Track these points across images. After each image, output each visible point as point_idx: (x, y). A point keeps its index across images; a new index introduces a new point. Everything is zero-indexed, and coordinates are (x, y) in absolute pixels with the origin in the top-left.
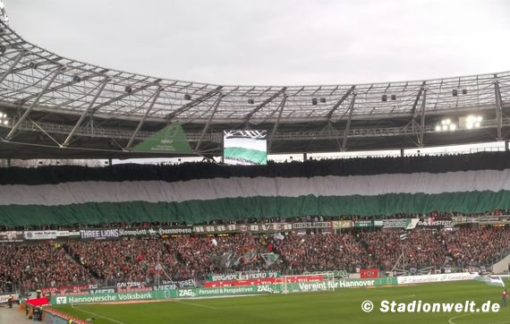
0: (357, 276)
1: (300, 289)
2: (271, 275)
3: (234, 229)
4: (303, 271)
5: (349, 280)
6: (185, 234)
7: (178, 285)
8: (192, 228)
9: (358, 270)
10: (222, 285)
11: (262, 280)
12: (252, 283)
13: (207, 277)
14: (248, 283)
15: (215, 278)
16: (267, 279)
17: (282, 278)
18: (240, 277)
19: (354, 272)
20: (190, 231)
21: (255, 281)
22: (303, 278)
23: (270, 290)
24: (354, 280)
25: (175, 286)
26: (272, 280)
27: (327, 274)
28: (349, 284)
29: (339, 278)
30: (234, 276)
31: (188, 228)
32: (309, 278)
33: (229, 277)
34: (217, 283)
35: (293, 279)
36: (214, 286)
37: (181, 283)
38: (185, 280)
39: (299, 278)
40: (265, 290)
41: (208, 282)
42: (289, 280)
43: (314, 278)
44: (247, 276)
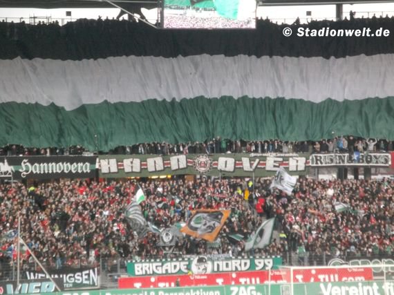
2: (260, 264)
3: (183, 165)
4: (329, 258)
7: (60, 283)
10: (155, 284)
11: (241, 274)
12: (220, 281)
13: (123, 267)
14: (210, 280)
15: (141, 267)
16: (250, 274)
17: (283, 270)
18: (194, 269)
20: (85, 168)
21: (226, 276)
22: (329, 272)
25: (53, 285)
26: (263, 275)
27: (383, 265)
30: (182, 266)
31: (84, 160)
32: (343, 273)
33: (171, 267)
34: (145, 280)
35: (307, 276)
36: (138, 285)
37: (66, 278)
38: (74, 271)
39: (319, 272)
41: (124, 276)
42: (300, 277)
43: (354, 274)
44: (209, 266)
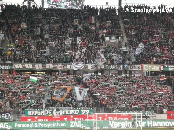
0: (164, 116)
1: (109, 126)
2: (83, 111)
4: (113, 110)
5: (156, 120)
6: (5, 70)
8: (11, 65)
9: (165, 111)
10: (37, 120)
11: (75, 116)
12: (66, 119)
14: (61, 118)
15: (31, 112)
16: (79, 116)
17: (93, 115)
18: (55, 113)
19: (161, 112)
20: (9, 67)
21: (68, 117)
22: (113, 116)
23: (82, 126)
24: (161, 120)
26: (84, 117)
27: (136, 113)
28: (155, 124)
29: (147, 117)
30: (49, 112)
31: (7, 65)
32: (119, 116)
33: (44, 112)
34: (33, 118)
35: (103, 117)
36: (29, 120)
38: (1, 113)
39: (109, 116)
40: (78, 126)
41: (23, 116)
42: (100, 118)
43: (124, 117)
44: (61, 112)
